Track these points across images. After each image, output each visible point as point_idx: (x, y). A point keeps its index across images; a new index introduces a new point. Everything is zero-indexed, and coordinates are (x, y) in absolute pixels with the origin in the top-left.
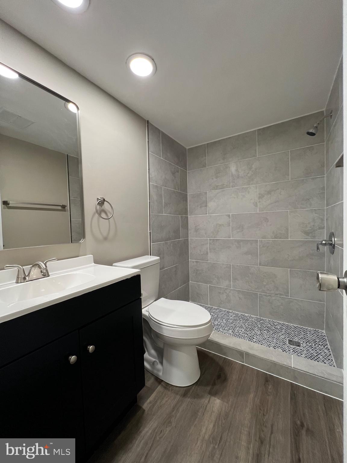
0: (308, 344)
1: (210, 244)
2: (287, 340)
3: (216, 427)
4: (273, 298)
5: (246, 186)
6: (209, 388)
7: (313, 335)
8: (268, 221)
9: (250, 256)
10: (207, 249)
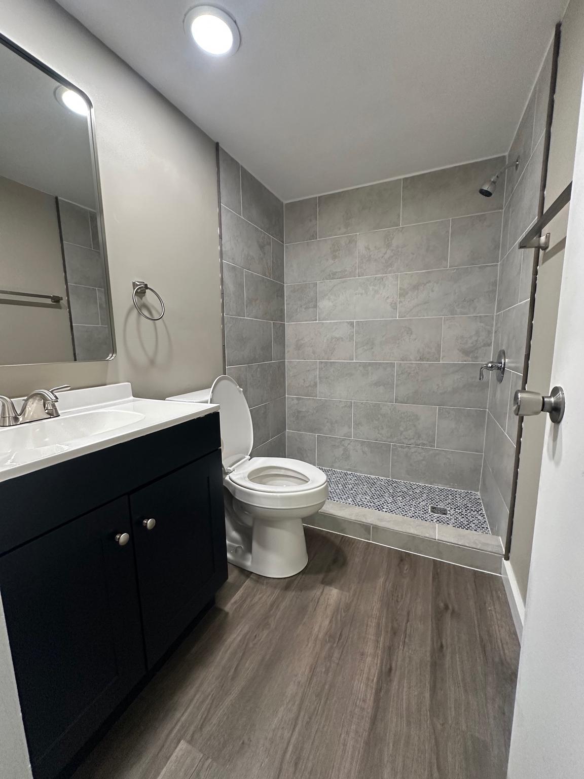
0: (457, 510)
1: (321, 369)
2: (429, 507)
3: (334, 622)
4: (413, 450)
5: (381, 275)
6: (321, 576)
7: (463, 499)
8: (411, 333)
9: (382, 387)
10: (315, 377)
